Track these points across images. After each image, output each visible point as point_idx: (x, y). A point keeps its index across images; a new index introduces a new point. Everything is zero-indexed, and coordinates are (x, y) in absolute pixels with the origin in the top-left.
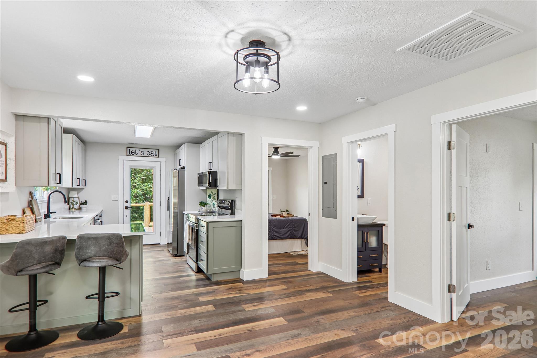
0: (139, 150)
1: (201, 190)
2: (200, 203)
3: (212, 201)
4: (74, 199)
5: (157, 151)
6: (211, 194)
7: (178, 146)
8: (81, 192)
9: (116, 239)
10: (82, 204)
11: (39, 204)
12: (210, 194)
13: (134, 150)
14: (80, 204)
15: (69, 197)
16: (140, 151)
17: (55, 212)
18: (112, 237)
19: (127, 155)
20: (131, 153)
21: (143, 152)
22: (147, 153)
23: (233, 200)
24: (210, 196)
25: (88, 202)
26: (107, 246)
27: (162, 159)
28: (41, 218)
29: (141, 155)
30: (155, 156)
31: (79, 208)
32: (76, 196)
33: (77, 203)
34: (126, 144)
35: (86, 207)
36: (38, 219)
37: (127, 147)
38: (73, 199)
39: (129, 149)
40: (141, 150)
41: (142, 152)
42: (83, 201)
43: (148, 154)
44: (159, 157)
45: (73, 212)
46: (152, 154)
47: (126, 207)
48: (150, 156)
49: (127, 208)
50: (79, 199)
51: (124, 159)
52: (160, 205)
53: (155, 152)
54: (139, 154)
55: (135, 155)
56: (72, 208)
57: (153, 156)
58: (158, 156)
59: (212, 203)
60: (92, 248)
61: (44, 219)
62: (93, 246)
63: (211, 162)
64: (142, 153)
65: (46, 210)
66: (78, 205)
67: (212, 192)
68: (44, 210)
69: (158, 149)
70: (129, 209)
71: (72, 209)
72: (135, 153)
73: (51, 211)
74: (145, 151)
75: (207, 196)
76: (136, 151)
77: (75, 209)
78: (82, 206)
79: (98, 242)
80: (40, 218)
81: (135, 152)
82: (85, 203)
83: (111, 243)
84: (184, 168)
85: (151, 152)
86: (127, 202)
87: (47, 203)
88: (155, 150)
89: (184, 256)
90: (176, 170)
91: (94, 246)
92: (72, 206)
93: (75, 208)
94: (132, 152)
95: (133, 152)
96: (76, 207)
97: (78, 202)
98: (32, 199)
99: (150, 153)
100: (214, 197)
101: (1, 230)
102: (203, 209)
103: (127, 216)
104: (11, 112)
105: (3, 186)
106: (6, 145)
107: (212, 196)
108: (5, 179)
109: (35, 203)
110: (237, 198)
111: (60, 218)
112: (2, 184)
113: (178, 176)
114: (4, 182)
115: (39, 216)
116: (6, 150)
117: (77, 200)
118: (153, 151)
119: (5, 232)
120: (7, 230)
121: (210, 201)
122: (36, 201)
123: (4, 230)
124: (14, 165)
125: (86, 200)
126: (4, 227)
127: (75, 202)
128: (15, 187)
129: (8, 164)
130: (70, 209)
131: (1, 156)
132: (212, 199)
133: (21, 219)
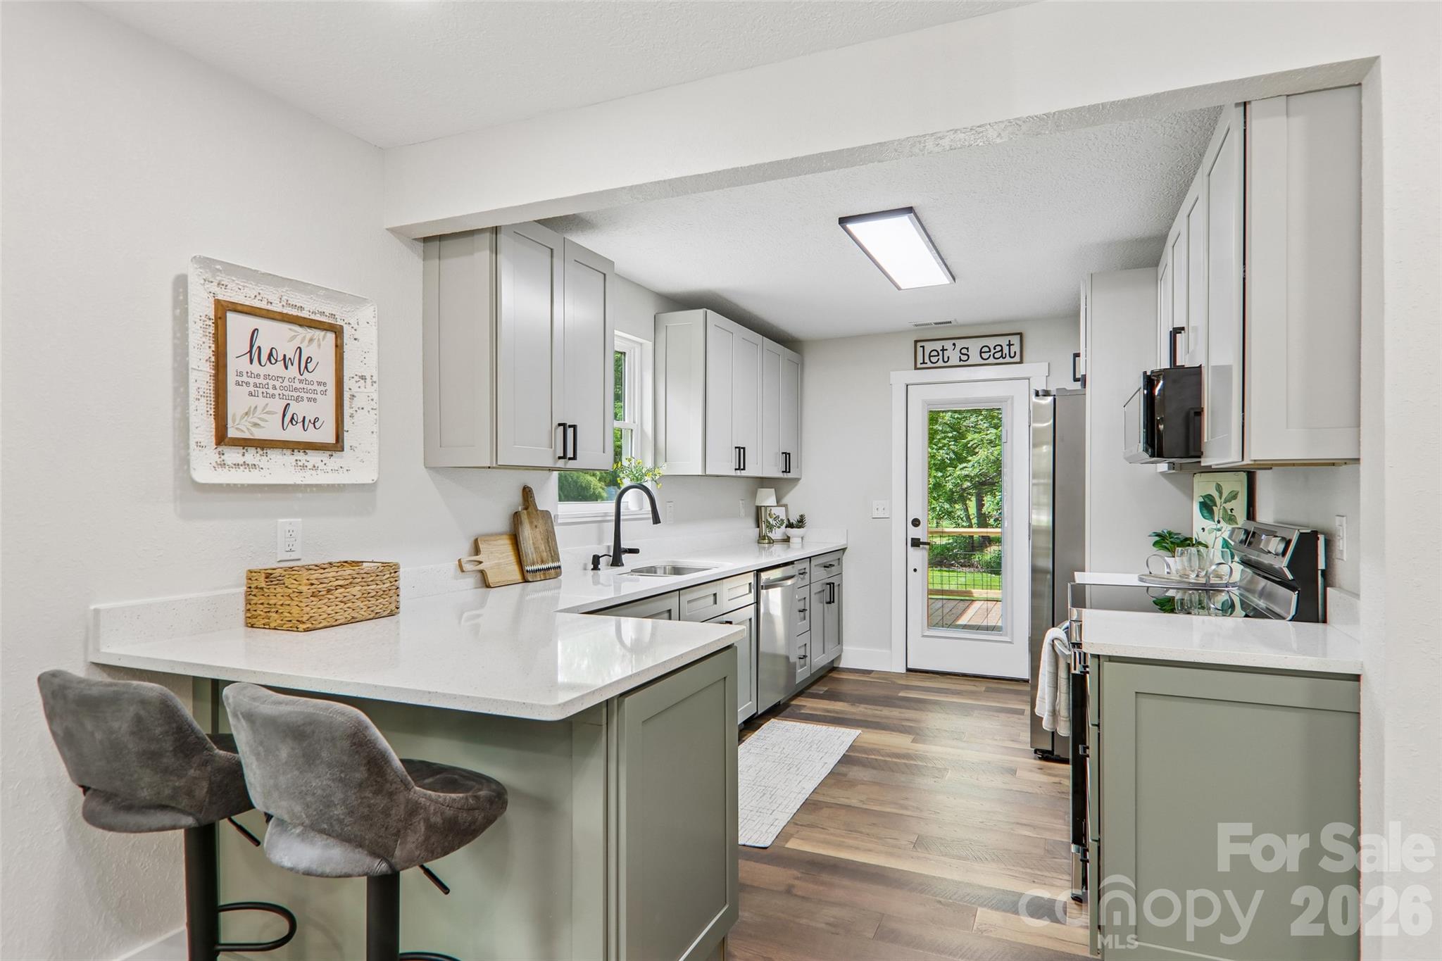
0: (954, 344)
2: (1157, 538)
3: (1219, 530)
4: (773, 512)
5: (1015, 340)
6: (1215, 494)
8: (791, 490)
10: (790, 525)
12: (1210, 497)
13: (938, 346)
14: (786, 527)
15: (758, 504)
16: (958, 349)
17: (635, 551)
19: (916, 368)
20: (927, 360)
21: (967, 349)
22: (981, 352)
23: (1314, 535)
24: (1207, 506)
25: (807, 520)
27: (1034, 368)
28: (560, 567)
29: (962, 363)
30: (1008, 359)
31: (786, 538)
32: (774, 501)
33: (781, 525)
34: (914, 331)
36: (537, 571)
37: (916, 342)
38: (769, 510)
39: (923, 347)
40: (960, 344)
41: (963, 351)
42: (794, 520)
43: (985, 356)
44: (1025, 359)
45: (764, 549)
46: (998, 355)
47: (912, 539)
48: (992, 360)
49: (916, 543)
50: (787, 511)
51: (908, 382)
53: (1010, 345)
54: (954, 360)
55: (941, 363)
56: (764, 538)
57: (1001, 360)
58: (1019, 360)
59: (1217, 543)
61: (592, 569)
63: (1183, 329)
64: (965, 353)
65: (612, 544)
66: (783, 528)
67: (1219, 489)
69: (1020, 334)
70: (923, 548)
71: (762, 542)
72: (941, 357)
73: (625, 546)
74: (974, 347)
75: (1196, 507)
76: (943, 350)
77: (771, 542)
78: (791, 532)
80: (548, 569)
81: (941, 353)
82: (801, 523)
85: (995, 349)
86: (916, 523)
87: (613, 524)
88: (1010, 337)
90: (1047, 394)
92: (764, 532)
93: (769, 538)
94: (930, 356)
95: (935, 353)
96: (777, 534)
97: (782, 520)
98: (528, 509)
99: (990, 351)
100: (1232, 510)
101: (254, 613)
102: (1168, 566)
103: (915, 570)
104: (387, 229)
105: (321, 465)
106: (337, 331)
107: (1218, 504)
108: (332, 440)
109: (531, 523)
110: (1345, 518)
111: (665, 568)
112: (314, 458)
113: (1052, 421)
114: (330, 453)
115: (542, 562)
116: (339, 347)
117: (780, 512)
118: (1004, 341)
119: (263, 622)
120: (266, 612)
121: (1211, 531)
122: (546, 515)
123: (261, 613)
124: (375, 396)
125: (802, 516)
126: (261, 602)
127: (775, 519)
128: (425, 469)
129: (355, 394)
130: (761, 538)
131: (306, 367)
132: (1219, 522)
133: (295, 580)
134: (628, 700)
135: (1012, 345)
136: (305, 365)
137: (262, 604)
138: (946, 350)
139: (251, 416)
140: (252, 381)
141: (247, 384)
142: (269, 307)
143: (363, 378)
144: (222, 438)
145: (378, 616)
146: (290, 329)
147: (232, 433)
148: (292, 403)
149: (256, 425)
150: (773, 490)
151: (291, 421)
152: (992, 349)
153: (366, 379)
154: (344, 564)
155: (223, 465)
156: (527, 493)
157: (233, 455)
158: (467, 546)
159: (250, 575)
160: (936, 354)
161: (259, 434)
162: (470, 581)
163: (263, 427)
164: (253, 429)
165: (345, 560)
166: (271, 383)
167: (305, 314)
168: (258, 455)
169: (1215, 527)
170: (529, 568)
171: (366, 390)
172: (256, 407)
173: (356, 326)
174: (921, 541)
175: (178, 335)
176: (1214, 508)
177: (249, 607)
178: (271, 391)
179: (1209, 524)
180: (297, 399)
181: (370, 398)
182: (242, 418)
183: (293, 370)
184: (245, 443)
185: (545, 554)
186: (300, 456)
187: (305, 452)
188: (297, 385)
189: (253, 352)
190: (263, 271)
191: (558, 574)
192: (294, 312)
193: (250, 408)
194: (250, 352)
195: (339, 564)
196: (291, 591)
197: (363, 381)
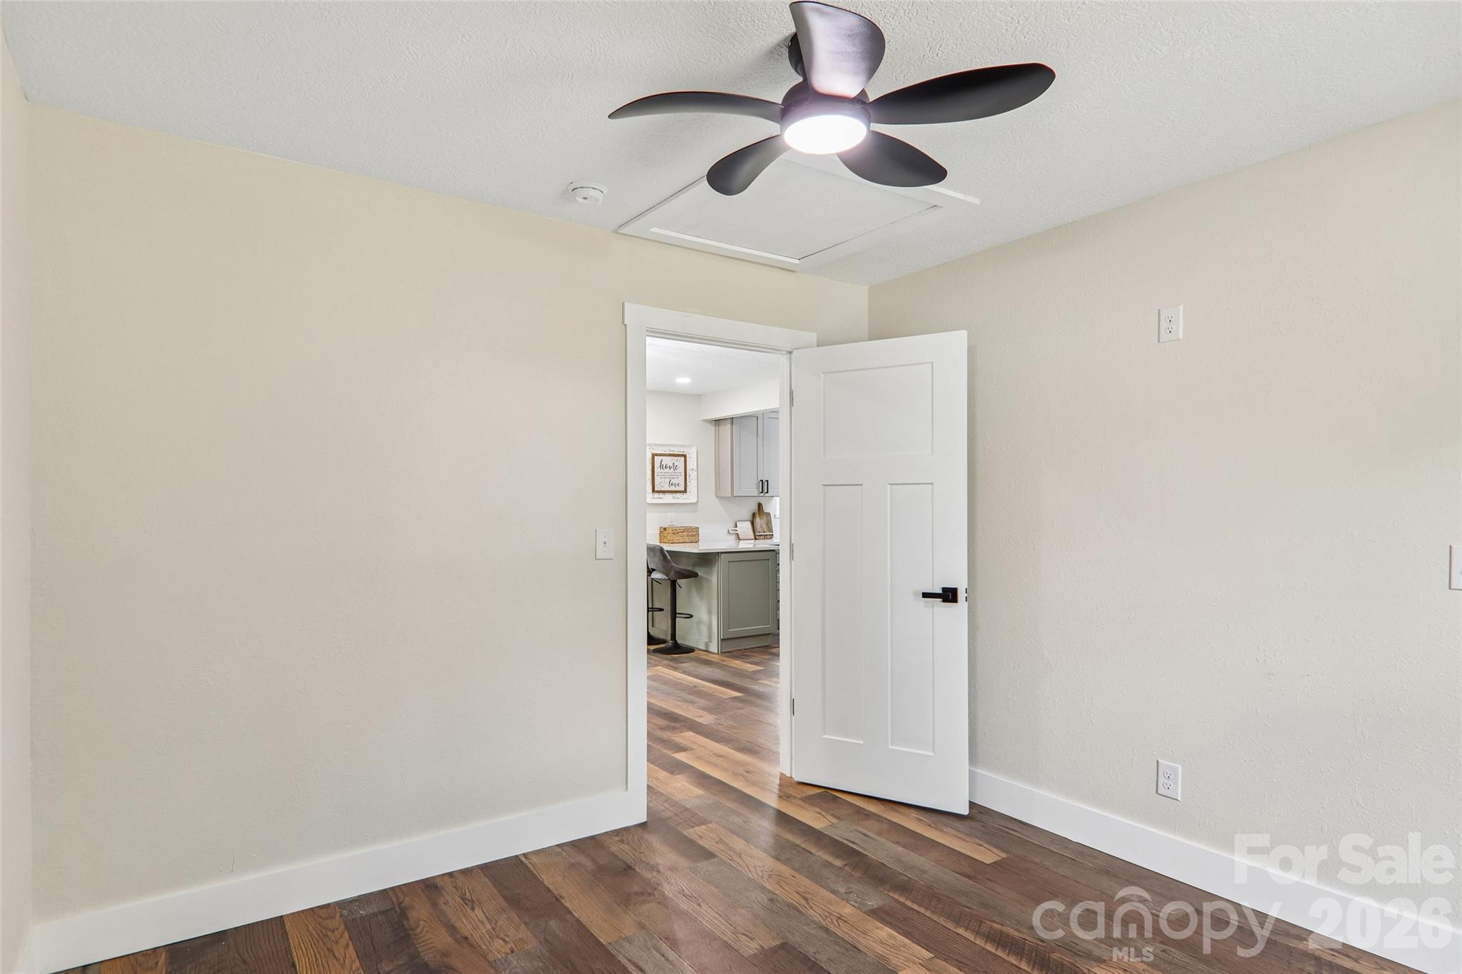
28: (772, 534)
36: (760, 535)
80: (767, 535)
98: (759, 512)
104: (703, 420)
105: (680, 497)
106: (685, 456)
108: (683, 489)
109: (760, 517)
112: (678, 495)
114: (683, 493)
115: (764, 532)
116: (685, 461)
119: (663, 541)
120: (663, 538)
122: (768, 514)
128: (715, 498)
129: (690, 474)
134: (722, 555)
136: (675, 468)
137: (663, 536)
139: (661, 484)
141: (660, 475)
142: (667, 452)
143: (693, 469)
144: (653, 491)
145: (692, 542)
146: (672, 458)
147: (656, 489)
149: (662, 486)
151: (673, 484)
155: (654, 498)
156: (760, 505)
157: (656, 495)
158: (733, 524)
161: (663, 489)
162: (734, 537)
163: (664, 487)
166: (667, 474)
167: (675, 453)
168: (663, 495)
170: (757, 534)
171: (693, 473)
172: (662, 481)
173: (690, 454)
178: (667, 476)
180: (673, 478)
181: (694, 475)
182: (659, 484)
183: (672, 469)
184: (659, 492)
185: (765, 530)
186: (674, 495)
187: (675, 493)
188: (673, 473)
189: (661, 466)
191: (772, 537)
192: (672, 453)
197: (692, 471)
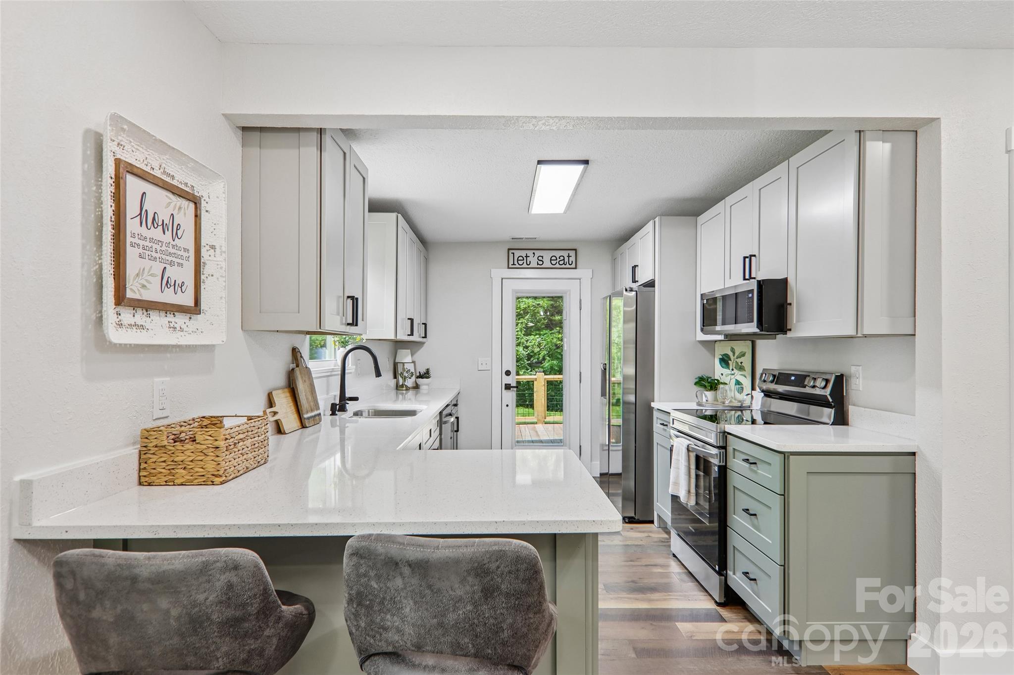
0: (534, 253)
1: (698, 343)
2: (697, 380)
4: (406, 367)
5: (572, 253)
6: (731, 354)
7: (624, 237)
8: (419, 350)
9: (510, 572)
10: (421, 376)
11: (315, 381)
12: (727, 355)
13: (523, 253)
14: (417, 378)
15: (397, 361)
16: (536, 256)
17: (356, 399)
18: (493, 566)
19: (509, 268)
20: (516, 262)
21: (542, 257)
22: (551, 260)
23: (842, 375)
24: (725, 361)
25: (432, 373)
26: (469, 607)
27: (583, 272)
28: (320, 414)
29: (539, 266)
30: (568, 266)
31: (415, 385)
32: (408, 359)
33: (412, 376)
34: (508, 242)
35: (428, 385)
36: (308, 418)
37: (509, 250)
38: (404, 365)
39: (513, 253)
40: (538, 253)
41: (539, 258)
42: (423, 371)
43: (554, 262)
44: (578, 266)
45: (402, 394)
46: (562, 262)
47: (506, 384)
48: (557, 266)
49: (508, 387)
50: (414, 366)
51: (503, 277)
52: (580, 382)
53: (569, 256)
54: (534, 264)
55: (525, 265)
56: (402, 386)
57: (563, 266)
58: (574, 267)
59: (733, 382)
60: (408, 610)
61: (331, 415)
62: (411, 602)
63: (754, 256)
64: (540, 259)
65: (338, 393)
66: (414, 378)
67: (733, 351)
68: (327, 395)
69: (575, 250)
70: (513, 390)
71: (401, 389)
72: (525, 261)
73: (348, 395)
74: (547, 256)
75: (717, 362)
76: (527, 257)
77: (408, 389)
78: (420, 381)
79: (430, 587)
80: (315, 416)
81: (525, 258)
82: (426, 375)
83: (488, 592)
84: (651, 284)
85: (560, 258)
86: (508, 373)
87: (339, 377)
88: (569, 252)
89: (652, 522)
90: (631, 290)
91: (415, 603)
92: (401, 381)
93: (406, 386)
94: (518, 260)
95: (520, 258)
96: (410, 383)
97: (412, 373)
98: (297, 366)
99: (556, 260)
100: (741, 363)
101: (153, 471)
102: (706, 396)
103: (507, 406)
104: (223, 114)
105: (184, 326)
106: (197, 202)
107: (732, 359)
108: (192, 304)
109: (302, 377)
110: (861, 367)
111: (369, 411)
112: (180, 320)
113: (635, 306)
114: (189, 315)
115: (311, 411)
116: (197, 216)
117: (411, 367)
118: (565, 254)
119: (166, 479)
120: (169, 470)
121: (727, 376)
122: (308, 371)
123: (163, 471)
124: (224, 264)
125: (428, 369)
126: (163, 459)
127: (407, 372)
128: (241, 331)
129: (207, 262)
130: (398, 387)
131: (177, 234)
132: (733, 370)
133: (210, 436)
135: (571, 256)
136: (176, 231)
137: (164, 461)
138: (529, 257)
139: (140, 278)
140: (141, 243)
141: (138, 245)
142: (151, 172)
143: (213, 247)
144: (120, 298)
145: (259, 465)
146: (167, 196)
147: (129, 294)
148: (168, 267)
149: (144, 286)
150: (409, 350)
151: (167, 284)
152: (558, 258)
153: (215, 248)
154: (204, 419)
155: (120, 325)
156: (295, 352)
157: (127, 316)
158: (263, 400)
159: (146, 434)
160: (522, 259)
161: (145, 296)
163: (149, 289)
164: (142, 290)
165: (204, 415)
166: (155, 246)
167: (175, 183)
168: (144, 315)
169: (730, 373)
170: (306, 416)
171: (215, 259)
172: (144, 269)
173: (207, 200)
174: (511, 385)
175: (86, 190)
176: (729, 362)
177: (143, 465)
178: (154, 254)
179: (726, 371)
180: (172, 264)
181: (219, 266)
182: (134, 279)
183: (169, 233)
185: (311, 404)
186: (170, 317)
187: (174, 314)
188: (171, 250)
189: (142, 214)
190: (158, 137)
191: (320, 420)
192: (168, 180)
193: (140, 269)
194: (140, 214)
195: (199, 420)
196: (205, 447)
197: (213, 250)
